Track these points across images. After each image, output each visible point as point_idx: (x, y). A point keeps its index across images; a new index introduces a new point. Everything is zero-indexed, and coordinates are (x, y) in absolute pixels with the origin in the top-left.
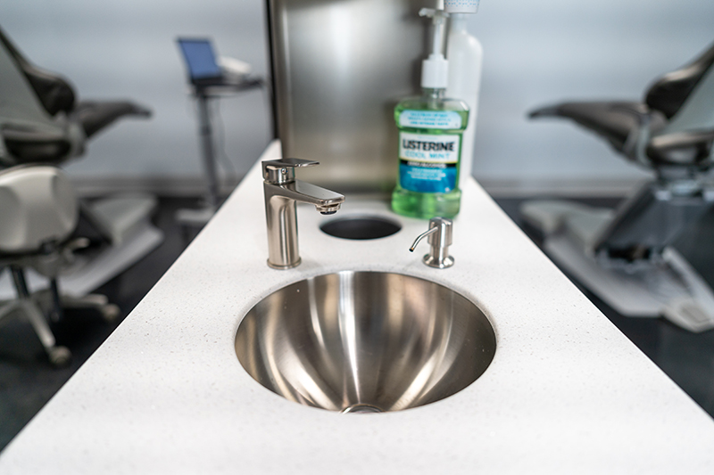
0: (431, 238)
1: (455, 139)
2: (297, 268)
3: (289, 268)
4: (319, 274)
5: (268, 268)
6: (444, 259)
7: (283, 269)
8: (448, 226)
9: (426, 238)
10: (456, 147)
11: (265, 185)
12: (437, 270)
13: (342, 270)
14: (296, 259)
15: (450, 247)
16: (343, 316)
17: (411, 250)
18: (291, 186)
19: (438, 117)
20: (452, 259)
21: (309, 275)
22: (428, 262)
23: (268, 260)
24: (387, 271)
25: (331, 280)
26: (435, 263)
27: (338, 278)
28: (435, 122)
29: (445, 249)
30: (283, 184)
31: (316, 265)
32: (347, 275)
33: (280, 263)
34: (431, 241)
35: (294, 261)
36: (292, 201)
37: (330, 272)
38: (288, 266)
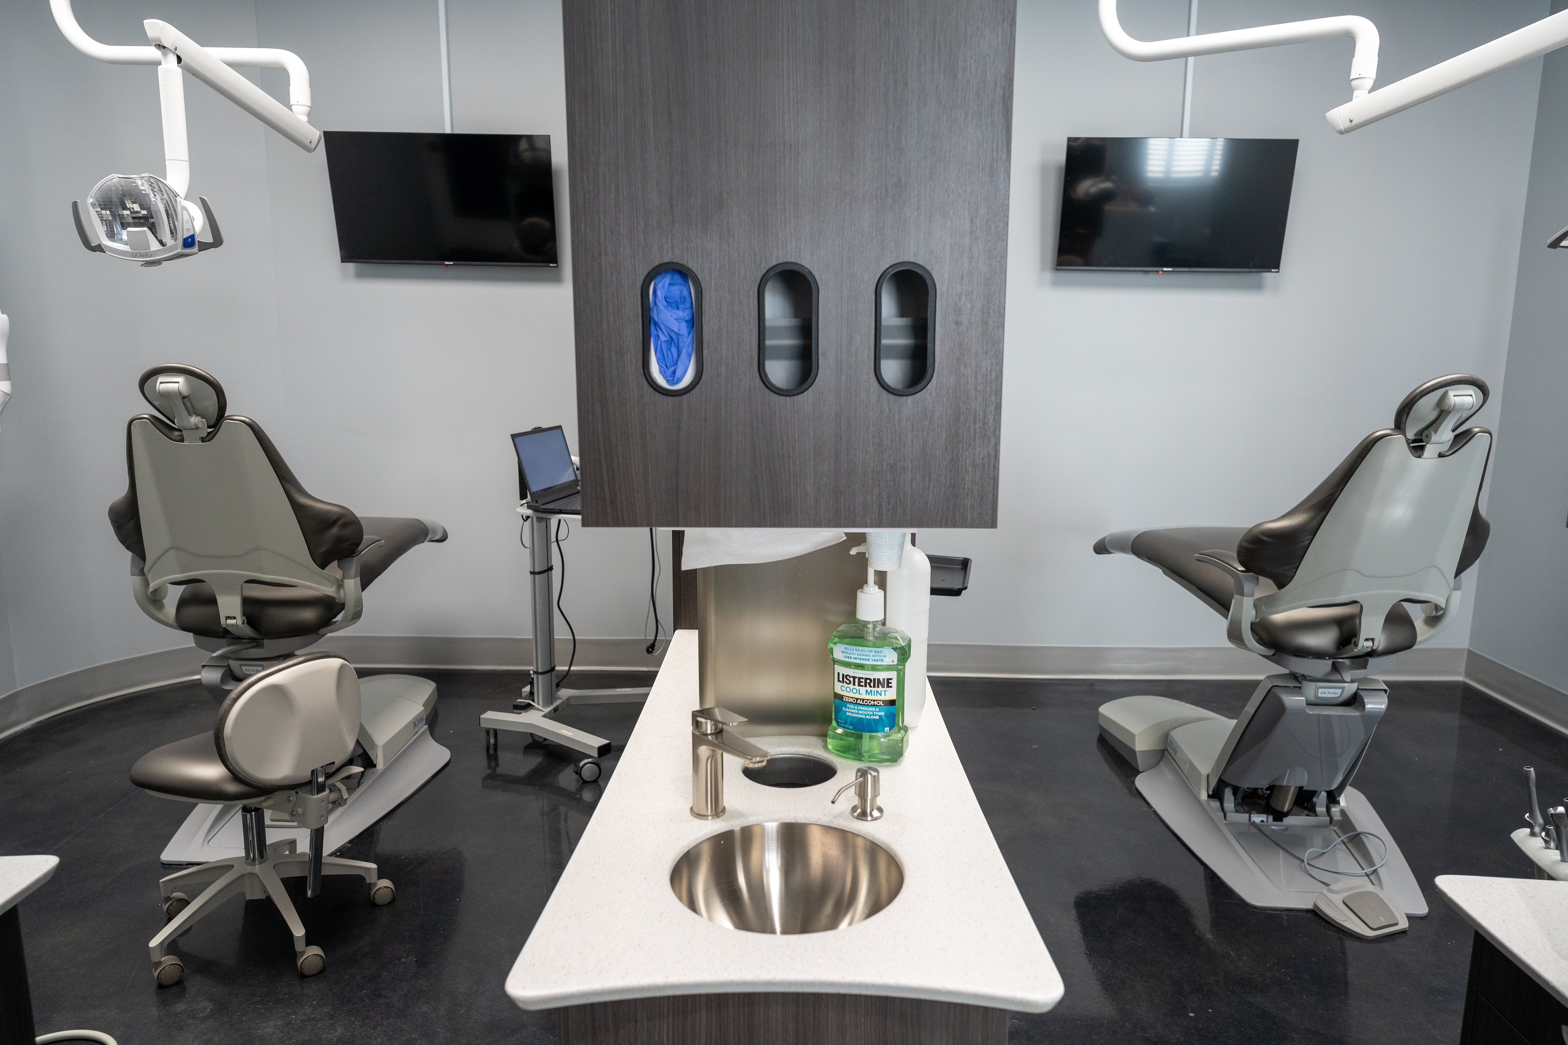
0: (858, 789)
1: (893, 675)
2: (721, 818)
3: (713, 818)
4: (744, 825)
5: (691, 817)
6: (872, 810)
7: (708, 820)
8: (874, 776)
9: (854, 787)
10: (894, 683)
11: (693, 734)
12: (864, 822)
13: (768, 821)
14: (720, 809)
15: (878, 798)
16: (768, 871)
17: (833, 802)
18: (720, 735)
19: (873, 653)
20: (880, 810)
21: (735, 825)
22: (856, 814)
23: (691, 809)
24: (807, 822)
25: (757, 831)
26: (863, 816)
27: (763, 828)
28: (870, 658)
29: (873, 801)
30: (711, 734)
31: (741, 815)
32: (772, 827)
33: (704, 813)
34: (857, 793)
35: (718, 811)
36: (719, 752)
37: (755, 823)
38: (712, 816)
